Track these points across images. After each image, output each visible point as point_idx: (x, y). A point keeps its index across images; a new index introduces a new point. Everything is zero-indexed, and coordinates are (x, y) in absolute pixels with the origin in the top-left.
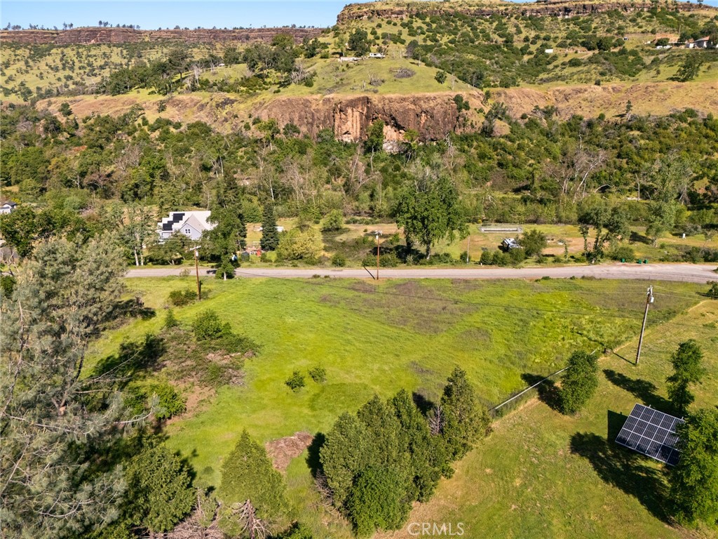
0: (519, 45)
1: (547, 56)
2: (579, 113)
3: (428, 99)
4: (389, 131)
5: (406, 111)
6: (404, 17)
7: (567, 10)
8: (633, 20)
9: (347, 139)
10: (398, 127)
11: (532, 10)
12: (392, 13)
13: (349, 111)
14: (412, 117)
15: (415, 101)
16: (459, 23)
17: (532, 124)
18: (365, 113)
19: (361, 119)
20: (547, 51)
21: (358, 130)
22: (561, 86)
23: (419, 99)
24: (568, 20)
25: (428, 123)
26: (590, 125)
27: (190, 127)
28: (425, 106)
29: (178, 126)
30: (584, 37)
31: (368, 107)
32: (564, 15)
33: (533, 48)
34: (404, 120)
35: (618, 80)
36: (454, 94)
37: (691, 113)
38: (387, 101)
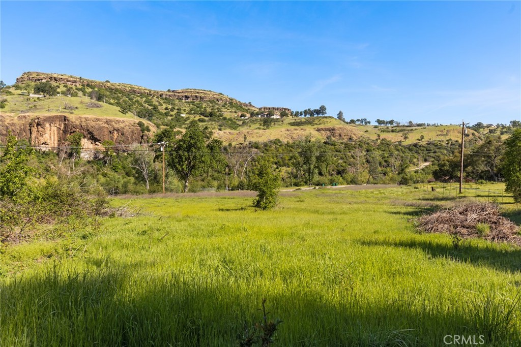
0: (162, 111)
1: (183, 117)
3: (118, 122)
4: (86, 143)
5: (101, 128)
6: (77, 85)
7: (187, 97)
8: (224, 106)
9: (45, 148)
10: (94, 139)
11: (166, 95)
12: (68, 81)
13: (47, 125)
14: (106, 133)
15: (107, 122)
16: (119, 95)
18: (62, 128)
19: (59, 133)
20: (182, 115)
21: (56, 142)
23: (110, 121)
24: (188, 102)
25: (120, 139)
26: (225, 148)
28: (116, 126)
30: (200, 111)
31: (65, 124)
32: (185, 100)
33: (172, 113)
34: (99, 134)
35: (230, 129)
36: (137, 121)
37: (278, 141)
38: (83, 120)
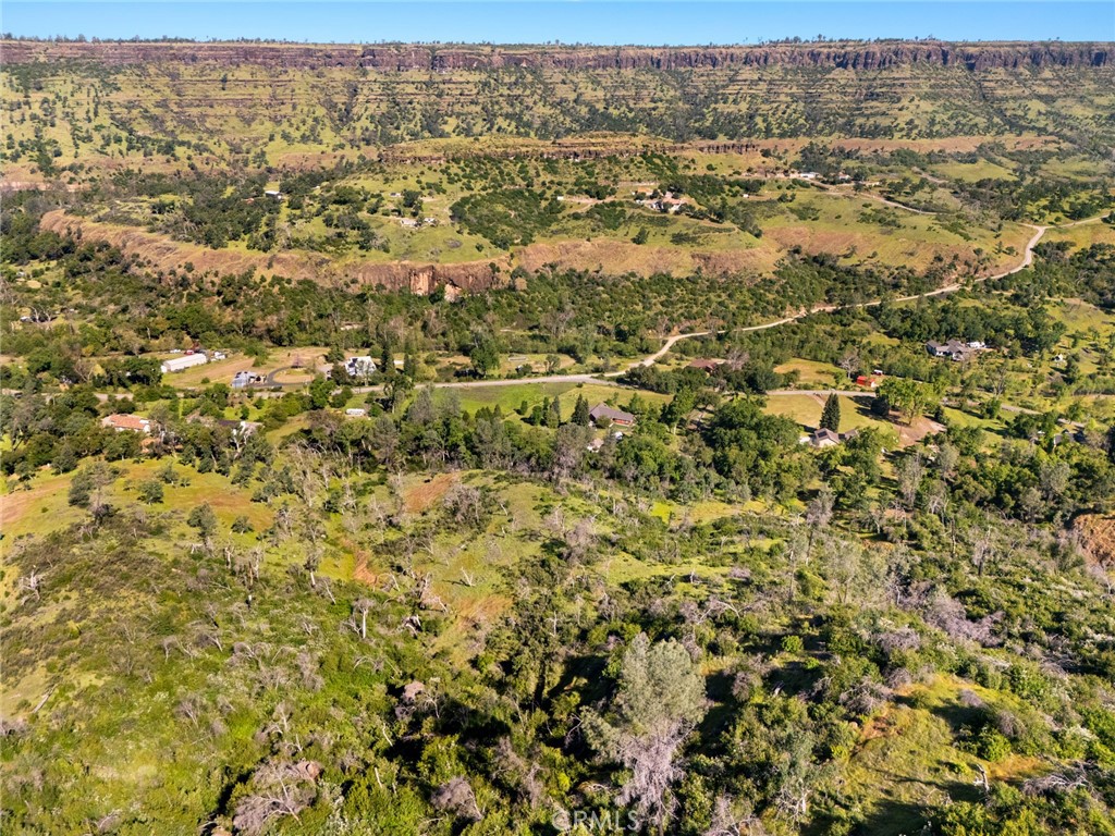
0: (537, 189)
1: (559, 203)
2: (575, 266)
3: (473, 266)
4: (448, 288)
5: (459, 276)
6: (442, 162)
7: (576, 155)
8: (627, 167)
9: (420, 293)
10: (454, 285)
11: (548, 153)
13: (421, 274)
14: (463, 278)
15: (465, 268)
16: (489, 166)
17: (542, 278)
18: (431, 276)
19: (429, 279)
20: (559, 198)
21: (427, 287)
22: (564, 241)
23: (467, 266)
24: (577, 164)
25: (474, 282)
26: (579, 277)
27: (300, 283)
28: (471, 272)
29: (289, 281)
30: (588, 183)
31: (433, 272)
33: (549, 194)
34: (458, 280)
35: (603, 236)
36: (489, 261)
37: (633, 275)
38: (446, 269)
